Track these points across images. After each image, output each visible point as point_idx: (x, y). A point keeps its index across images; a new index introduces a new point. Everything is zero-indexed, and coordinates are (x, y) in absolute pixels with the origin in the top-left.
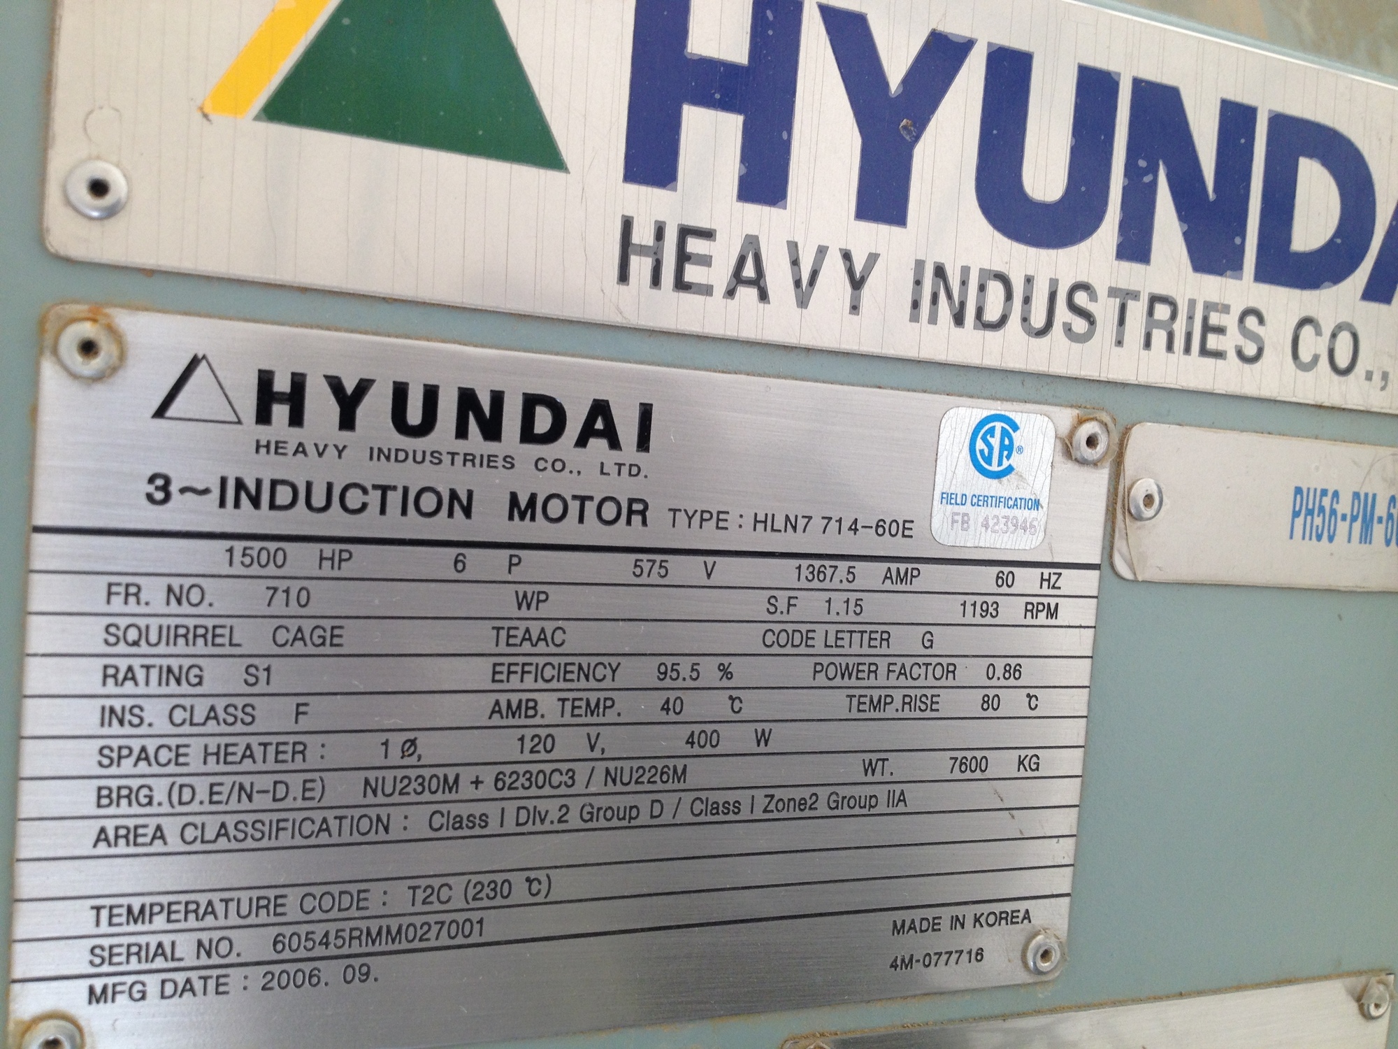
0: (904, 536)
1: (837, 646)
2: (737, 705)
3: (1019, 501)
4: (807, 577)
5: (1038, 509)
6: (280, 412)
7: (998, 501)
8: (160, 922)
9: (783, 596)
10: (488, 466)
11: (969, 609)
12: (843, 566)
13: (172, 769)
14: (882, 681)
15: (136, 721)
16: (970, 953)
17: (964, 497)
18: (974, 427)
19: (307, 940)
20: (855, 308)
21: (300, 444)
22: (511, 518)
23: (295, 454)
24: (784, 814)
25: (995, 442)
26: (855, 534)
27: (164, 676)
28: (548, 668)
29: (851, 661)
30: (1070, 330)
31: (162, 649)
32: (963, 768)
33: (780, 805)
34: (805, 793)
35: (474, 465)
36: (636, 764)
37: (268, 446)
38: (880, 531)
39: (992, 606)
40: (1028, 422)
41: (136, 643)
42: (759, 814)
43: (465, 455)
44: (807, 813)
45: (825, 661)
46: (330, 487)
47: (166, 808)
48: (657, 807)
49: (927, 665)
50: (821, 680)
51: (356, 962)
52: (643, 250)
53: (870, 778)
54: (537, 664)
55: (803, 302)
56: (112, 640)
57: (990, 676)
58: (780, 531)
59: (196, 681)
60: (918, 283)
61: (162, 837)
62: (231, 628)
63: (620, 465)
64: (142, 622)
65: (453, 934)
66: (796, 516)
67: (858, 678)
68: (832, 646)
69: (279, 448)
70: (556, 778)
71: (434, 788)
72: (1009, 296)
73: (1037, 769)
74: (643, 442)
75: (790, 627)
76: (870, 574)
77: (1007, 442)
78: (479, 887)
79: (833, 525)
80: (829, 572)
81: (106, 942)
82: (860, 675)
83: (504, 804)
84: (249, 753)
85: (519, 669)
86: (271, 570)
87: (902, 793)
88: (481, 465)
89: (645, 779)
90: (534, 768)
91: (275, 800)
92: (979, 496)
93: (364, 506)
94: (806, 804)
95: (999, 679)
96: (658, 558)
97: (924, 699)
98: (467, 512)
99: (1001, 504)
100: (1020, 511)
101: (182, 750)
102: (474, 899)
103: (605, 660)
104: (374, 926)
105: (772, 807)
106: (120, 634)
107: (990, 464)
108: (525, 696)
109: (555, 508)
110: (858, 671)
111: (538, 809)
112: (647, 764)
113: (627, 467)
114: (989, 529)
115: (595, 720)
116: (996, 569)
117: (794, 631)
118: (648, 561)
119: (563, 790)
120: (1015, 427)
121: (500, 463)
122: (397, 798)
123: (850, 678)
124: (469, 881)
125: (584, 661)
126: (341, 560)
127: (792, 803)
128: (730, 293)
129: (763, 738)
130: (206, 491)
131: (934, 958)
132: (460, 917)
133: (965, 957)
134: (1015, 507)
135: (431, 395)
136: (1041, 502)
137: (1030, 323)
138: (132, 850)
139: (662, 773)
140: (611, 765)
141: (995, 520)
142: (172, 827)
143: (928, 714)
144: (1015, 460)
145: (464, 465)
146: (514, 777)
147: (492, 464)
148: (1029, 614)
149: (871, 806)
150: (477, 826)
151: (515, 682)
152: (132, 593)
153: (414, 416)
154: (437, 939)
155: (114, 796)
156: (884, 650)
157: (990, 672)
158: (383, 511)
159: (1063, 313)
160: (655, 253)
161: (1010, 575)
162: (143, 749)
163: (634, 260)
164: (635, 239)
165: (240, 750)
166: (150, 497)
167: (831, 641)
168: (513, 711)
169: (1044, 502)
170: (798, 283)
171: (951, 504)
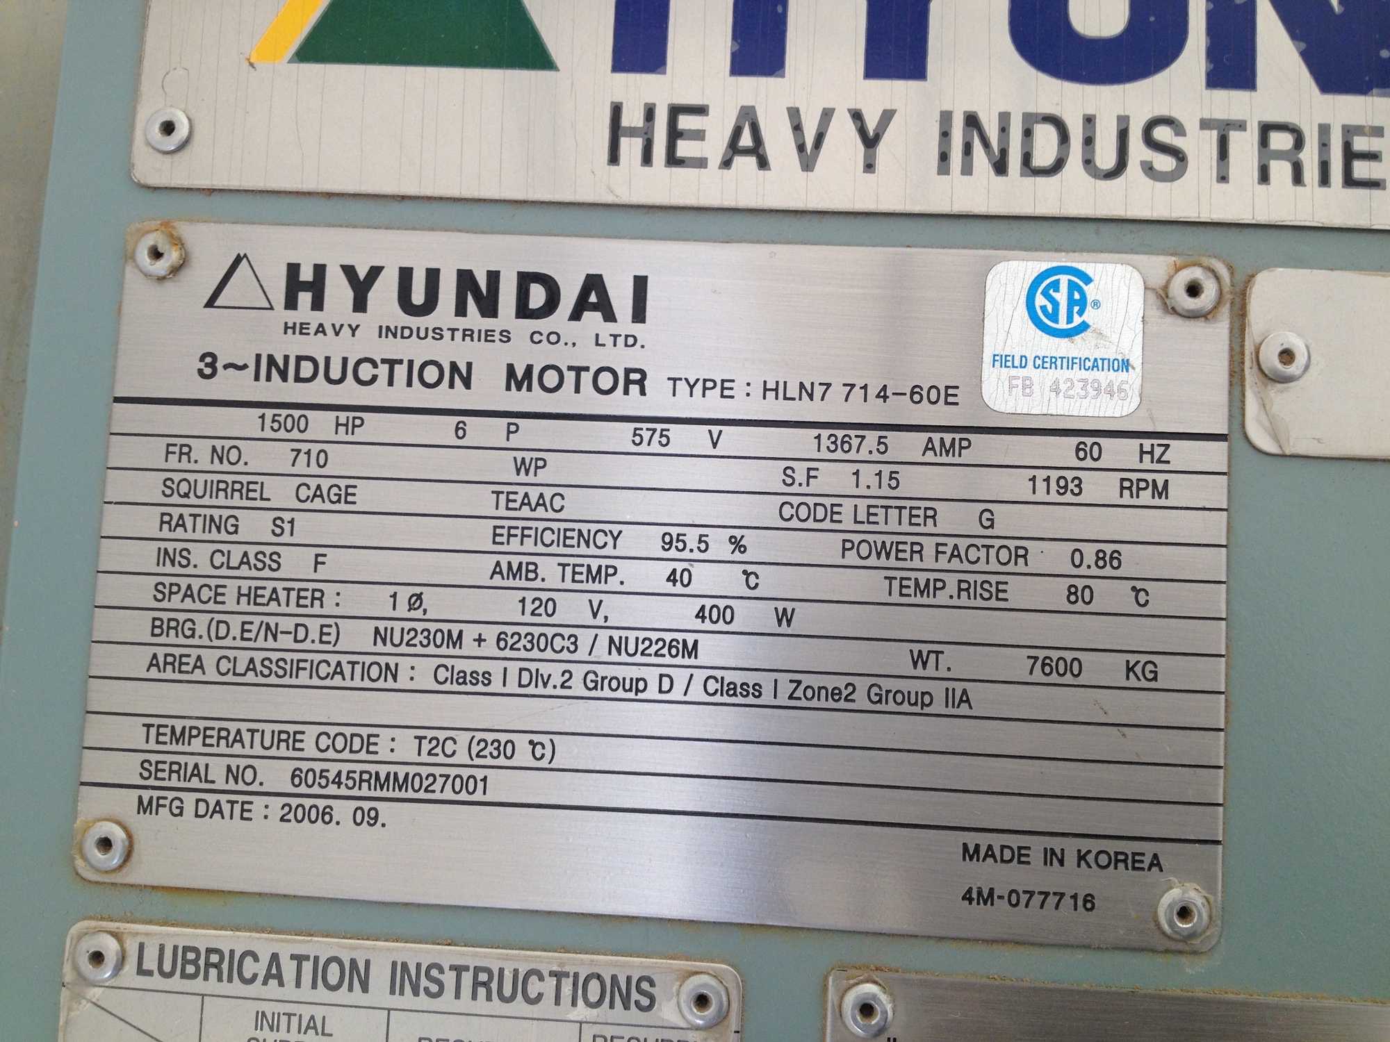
0: (947, 403)
1: (869, 522)
2: (752, 580)
3: (1100, 362)
4: (828, 447)
5: (1127, 371)
6: (305, 298)
7: (1071, 363)
8: (197, 745)
9: (801, 468)
10: (486, 340)
11: (1041, 485)
12: (872, 436)
13: (211, 606)
14: (929, 562)
15: (184, 562)
16: (1075, 897)
17: (1024, 359)
18: (1031, 281)
19: (321, 777)
20: (869, 167)
21: (321, 325)
22: (508, 388)
23: (315, 334)
24: (814, 703)
25: (1062, 297)
26: (885, 402)
27: (208, 522)
28: (548, 533)
29: (888, 539)
30: (1151, 168)
31: (206, 501)
32: (1047, 669)
33: (809, 693)
34: (841, 682)
35: (472, 340)
36: (642, 635)
37: (294, 328)
38: (917, 397)
39: (1072, 482)
40: (1104, 273)
41: (186, 495)
42: (783, 700)
43: (465, 330)
44: (842, 704)
45: (856, 538)
46: (345, 360)
47: (206, 642)
48: (666, 681)
49: (988, 547)
50: (852, 559)
51: (366, 805)
52: (632, 132)
53: (920, 671)
54: (537, 528)
55: (808, 164)
56: (168, 492)
57: (1077, 563)
58: (793, 399)
59: (231, 529)
60: (945, 134)
61: (202, 667)
62: (262, 483)
63: (615, 336)
64: (191, 477)
65: (457, 789)
66: (812, 383)
67: (897, 559)
68: (863, 523)
69: (303, 329)
70: (558, 644)
71: (439, 642)
72: (1064, 137)
73: (1155, 679)
74: (639, 314)
75: (811, 501)
76: (907, 446)
77: (1077, 296)
78: (482, 745)
79: (857, 393)
80: (855, 442)
81: (154, 758)
82: (901, 555)
83: (506, 664)
84: (274, 597)
85: (518, 532)
86: (295, 434)
87: (965, 692)
88: (479, 340)
89: (652, 650)
90: (536, 631)
91: (296, 641)
92: (1044, 357)
93: (375, 378)
94: (840, 693)
95: (1089, 567)
96: (659, 426)
97: (986, 586)
98: (467, 384)
99: (1075, 365)
100: (1103, 373)
101: (220, 590)
102: (478, 756)
103: (607, 527)
104: (383, 770)
105: (799, 693)
106: (174, 487)
107: (1057, 322)
108: (525, 559)
109: (551, 379)
110: (898, 551)
111: (540, 673)
112: (654, 636)
113: (623, 337)
114: (1061, 394)
115: (596, 586)
116: (1075, 441)
117: (816, 505)
118: (647, 429)
119: (565, 655)
120: (1087, 280)
121: (497, 336)
122: (404, 649)
123: (888, 558)
124: (473, 737)
125: (584, 527)
126: (354, 426)
127: (823, 692)
128: (727, 164)
129: (784, 617)
130: (245, 367)
131: (1024, 898)
132: (465, 773)
133: (1067, 901)
134: (1095, 369)
135: (433, 276)
136: (1131, 362)
137: (1095, 165)
138: (177, 676)
139: (670, 647)
140: (616, 634)
141: (1069, 384)
142: (210, 658)
143: (993, 603)
144: (1090, 316)
145: (464, 340)
146: (516, 638)
147: (489, 338)
148: (1126, 493)
149: (923, 705)
150: (480, 683)
151: (515, 545)
152: (186, 451)
153: (418, 297)
154: (442, 791)
155: (165, 627)
156: (930, 528)
157: (1077, 558)
158: (391, 383)
159: (1138, 150)
160: (646, 133)
161: (1096, 447)
162: (189, 587)
163: (624, 142)
164: (625, 122)
165: (267, 593)
166: (200, 372)
167: (862, 516)
168: (514, 573)
169: (1136, 360)
170: (801, 148)
171: (1006, 366)
